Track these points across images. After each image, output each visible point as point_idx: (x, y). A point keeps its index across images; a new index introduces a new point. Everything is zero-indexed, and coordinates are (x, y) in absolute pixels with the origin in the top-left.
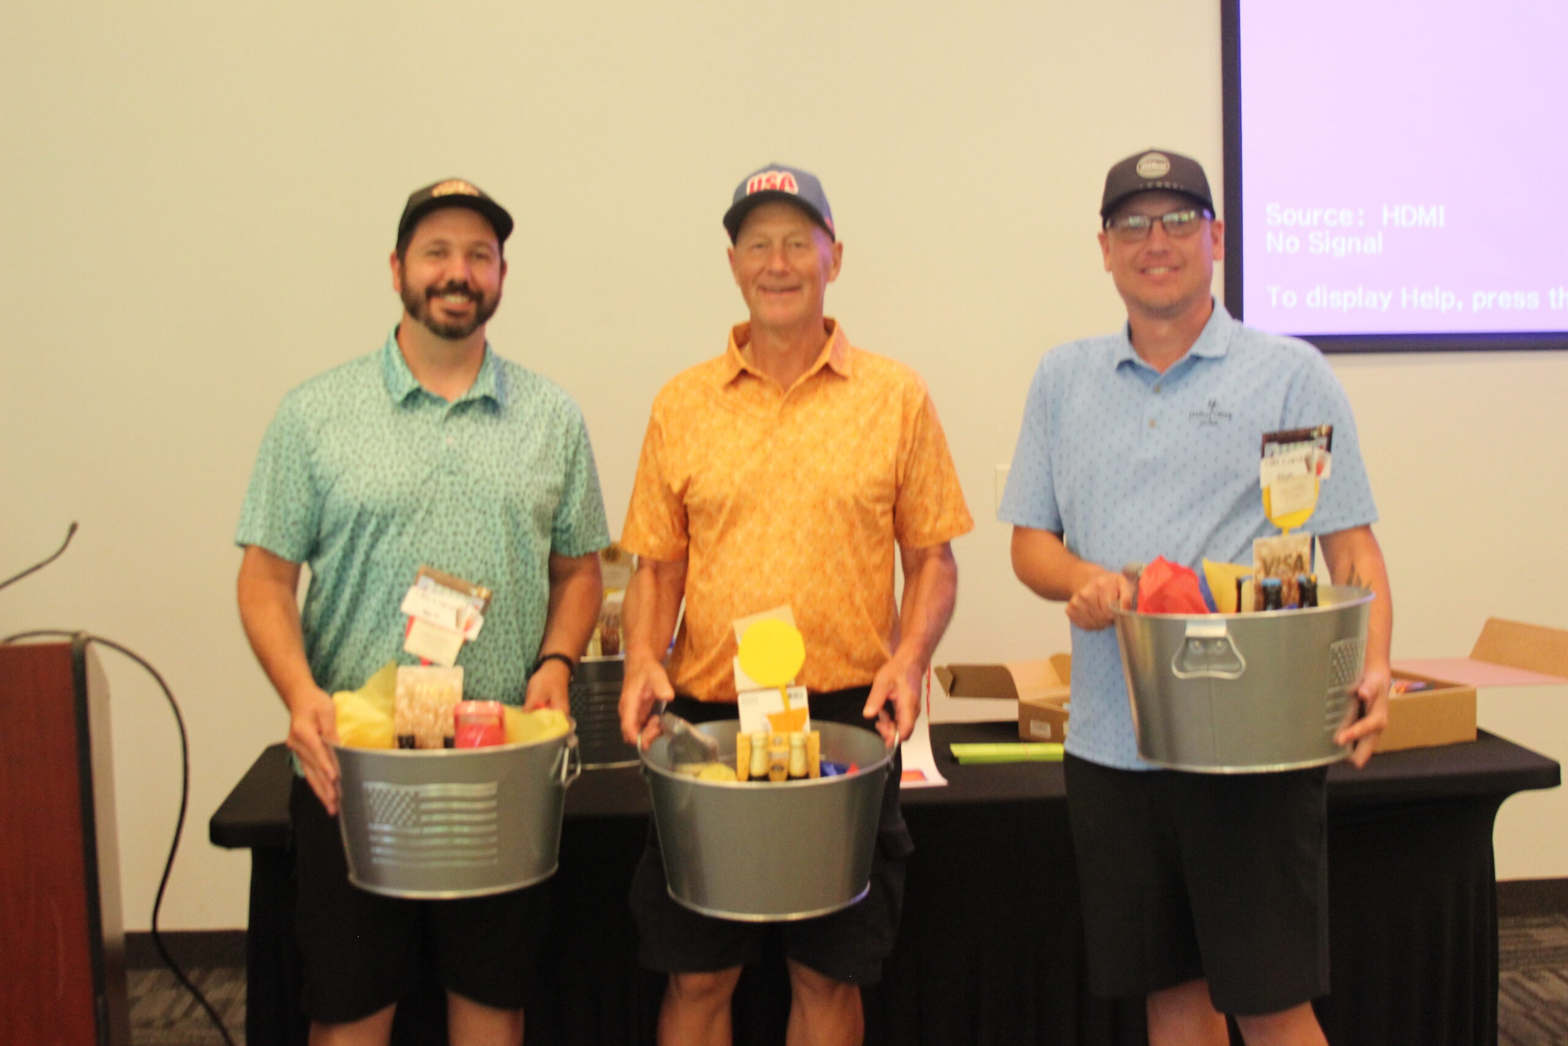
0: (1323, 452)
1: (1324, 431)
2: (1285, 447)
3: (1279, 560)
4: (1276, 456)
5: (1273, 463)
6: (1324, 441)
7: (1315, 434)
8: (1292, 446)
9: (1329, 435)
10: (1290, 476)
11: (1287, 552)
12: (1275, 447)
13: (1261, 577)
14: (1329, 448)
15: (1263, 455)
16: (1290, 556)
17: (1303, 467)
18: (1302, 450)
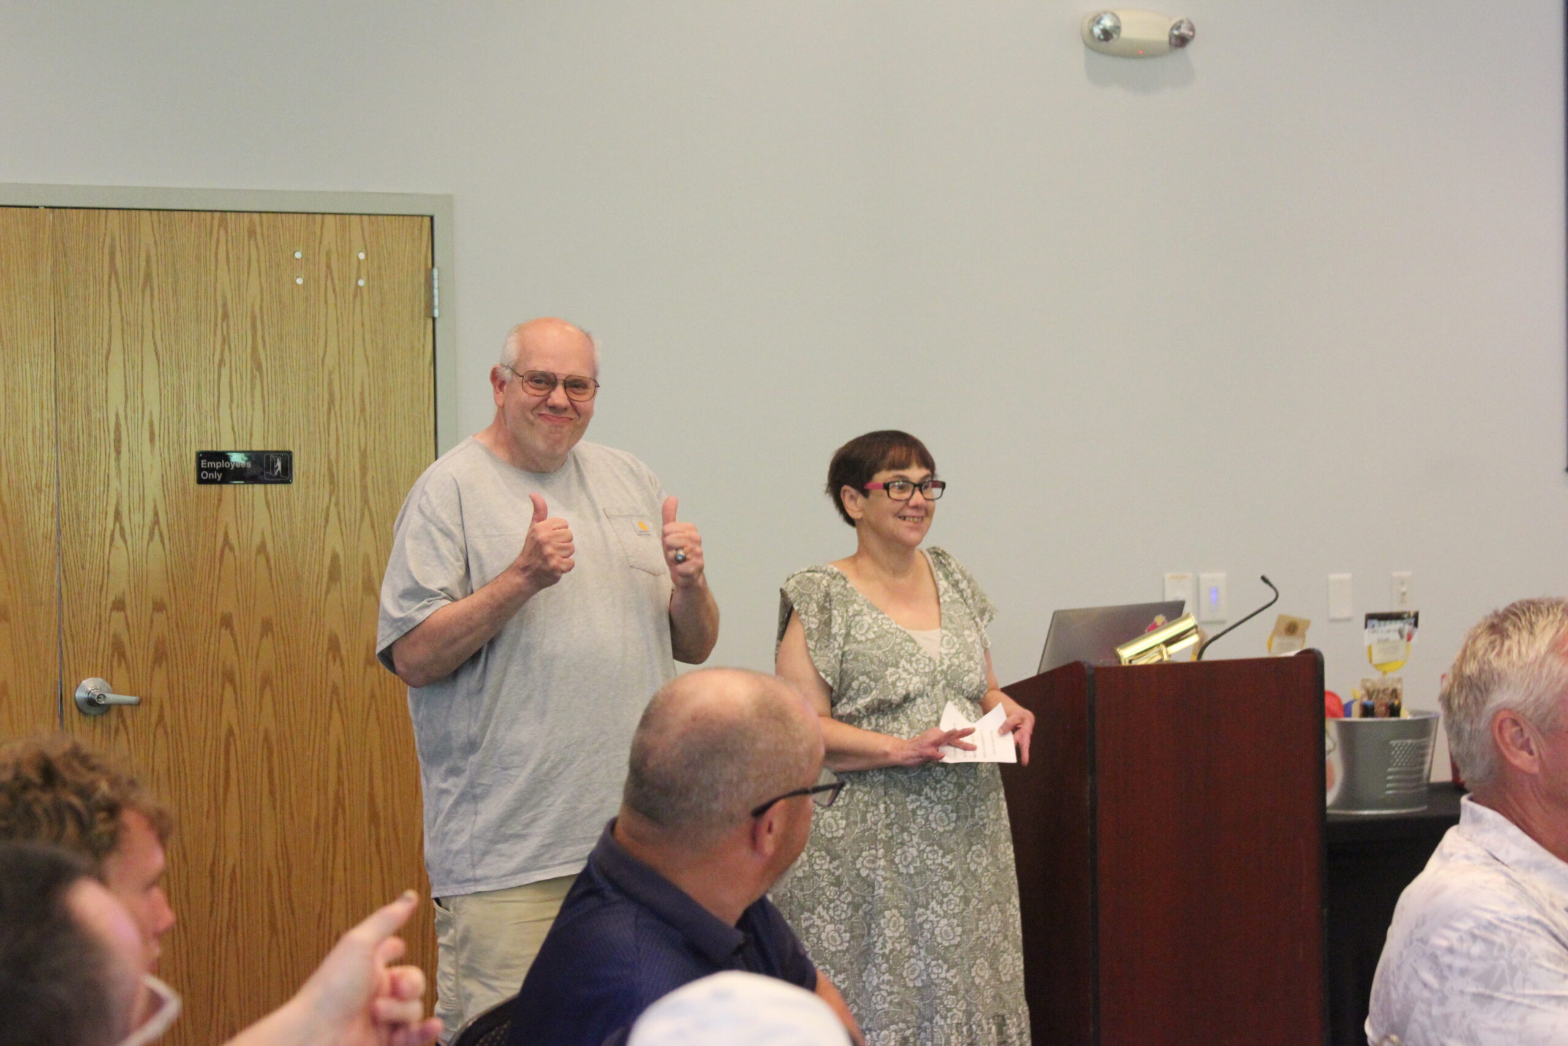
0: (1411, 627)
1: (1412, 614)
2: (1382, 623)
3: (1379, 692)
4: (1376, 628)
5: (1374, 632)
6: (1413, 621)
7: (1406, 616)
8: (1388, 622)
9: (1416, 616)
10: (1387, 640)
11: (1386, 687)
12: (1375, 622)
13: (1365, 700)
14: (1416, 624)
15: (1366, 626)
16: (1387, 689)
17: (1397, 636)
18: (1396, 625)
